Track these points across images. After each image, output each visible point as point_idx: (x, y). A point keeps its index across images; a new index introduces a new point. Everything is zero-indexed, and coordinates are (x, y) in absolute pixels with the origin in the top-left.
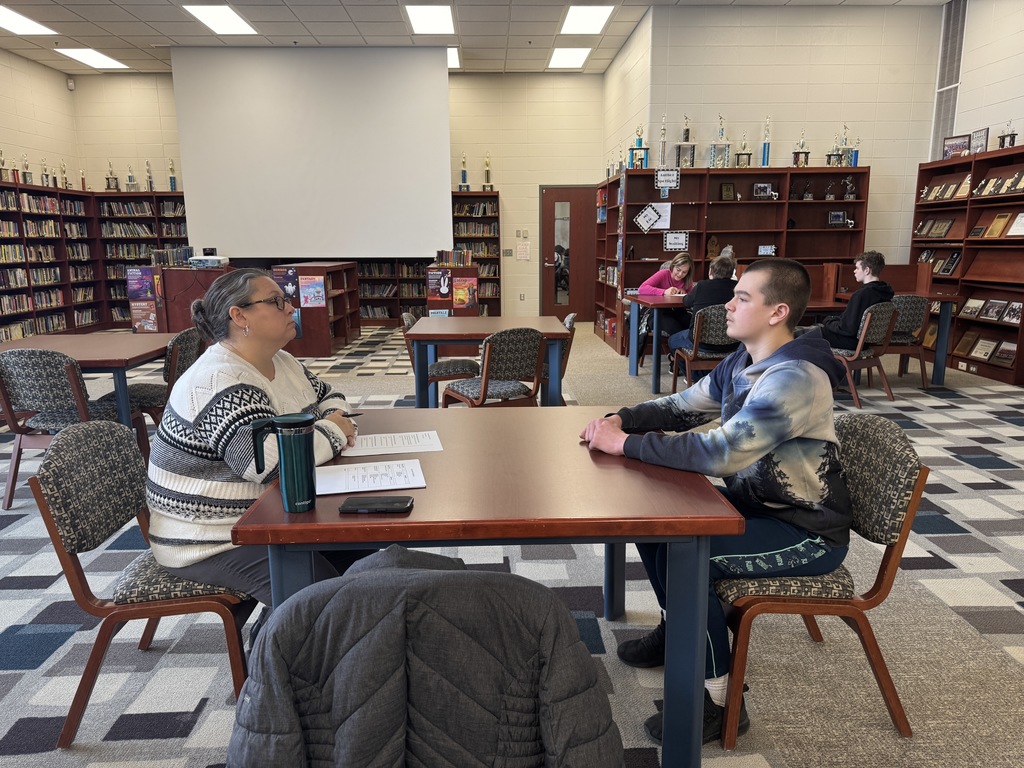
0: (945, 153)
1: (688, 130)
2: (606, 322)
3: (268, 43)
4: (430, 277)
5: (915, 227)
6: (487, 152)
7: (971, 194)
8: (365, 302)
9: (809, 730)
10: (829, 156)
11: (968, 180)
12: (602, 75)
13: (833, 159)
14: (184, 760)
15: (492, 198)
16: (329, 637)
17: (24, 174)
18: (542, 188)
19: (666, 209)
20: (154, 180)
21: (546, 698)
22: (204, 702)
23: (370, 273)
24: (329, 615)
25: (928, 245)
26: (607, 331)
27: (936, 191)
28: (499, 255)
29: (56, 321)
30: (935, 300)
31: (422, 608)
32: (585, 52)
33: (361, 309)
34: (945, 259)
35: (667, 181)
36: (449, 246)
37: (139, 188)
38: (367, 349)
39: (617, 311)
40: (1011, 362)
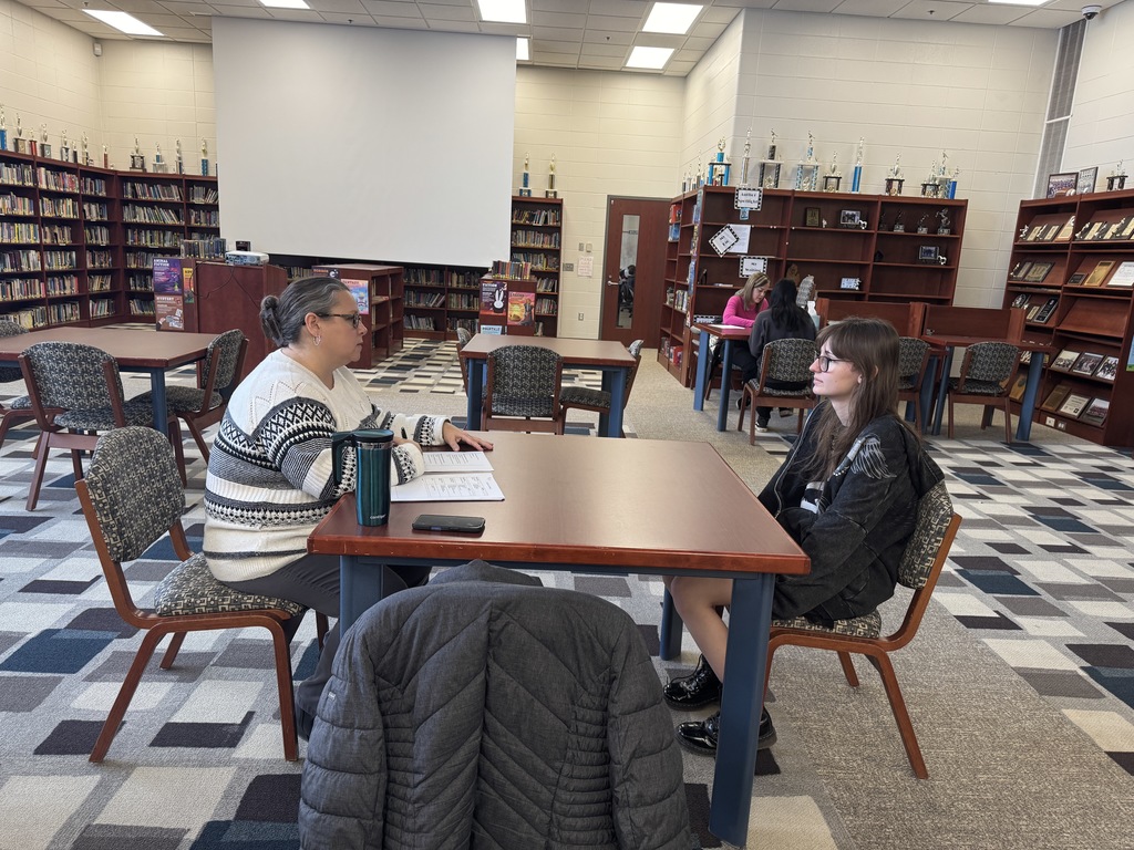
0: (1049, 191)
1: (774, 147)
2: (672, 351)
3: (321, 20)
4: (484, 289)
5: (1011, 269)
6: (553, 155)
7: (1074, 238)
8: (410, 312)
9: (859, 776)
10: (925, 186)
11: (1071, 222)
12: (685, 78)
13: (929, 189)
14: (233, 769)
15: (556, 206)
16: (415, 641)
17: (42, 146)
18: (610, 198)
19: (744, 231)
20: (183, 161)
21: (615, 710)
22: (250, 715)
23: (417, 279)
24: (417, 619)
25: (1024, 290)
26: (672, 360)
27: (1037, 232)
28: (559, 269)
29: (69, 310)
30: (1026, 349)
31: (505, 618)
32: (668, 52)
33: (405, 319)
34: (1041, 306)
35: (748, 201)
36: (505, 257)
37: (167, 169)
38: (410, 363)
39: (684, 339)
40: (1102, 421)
